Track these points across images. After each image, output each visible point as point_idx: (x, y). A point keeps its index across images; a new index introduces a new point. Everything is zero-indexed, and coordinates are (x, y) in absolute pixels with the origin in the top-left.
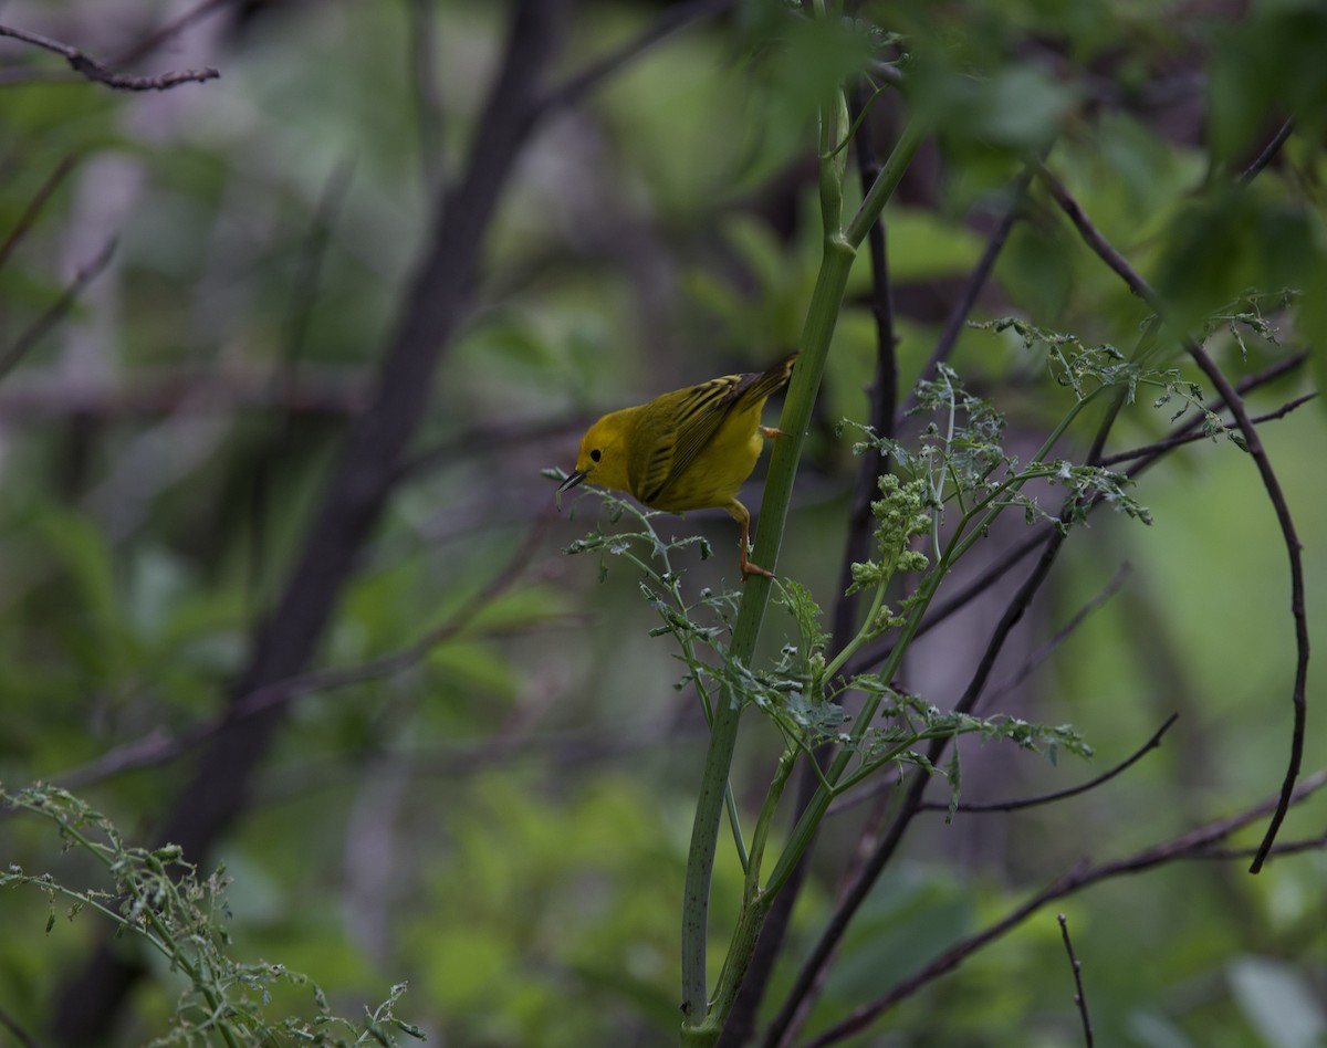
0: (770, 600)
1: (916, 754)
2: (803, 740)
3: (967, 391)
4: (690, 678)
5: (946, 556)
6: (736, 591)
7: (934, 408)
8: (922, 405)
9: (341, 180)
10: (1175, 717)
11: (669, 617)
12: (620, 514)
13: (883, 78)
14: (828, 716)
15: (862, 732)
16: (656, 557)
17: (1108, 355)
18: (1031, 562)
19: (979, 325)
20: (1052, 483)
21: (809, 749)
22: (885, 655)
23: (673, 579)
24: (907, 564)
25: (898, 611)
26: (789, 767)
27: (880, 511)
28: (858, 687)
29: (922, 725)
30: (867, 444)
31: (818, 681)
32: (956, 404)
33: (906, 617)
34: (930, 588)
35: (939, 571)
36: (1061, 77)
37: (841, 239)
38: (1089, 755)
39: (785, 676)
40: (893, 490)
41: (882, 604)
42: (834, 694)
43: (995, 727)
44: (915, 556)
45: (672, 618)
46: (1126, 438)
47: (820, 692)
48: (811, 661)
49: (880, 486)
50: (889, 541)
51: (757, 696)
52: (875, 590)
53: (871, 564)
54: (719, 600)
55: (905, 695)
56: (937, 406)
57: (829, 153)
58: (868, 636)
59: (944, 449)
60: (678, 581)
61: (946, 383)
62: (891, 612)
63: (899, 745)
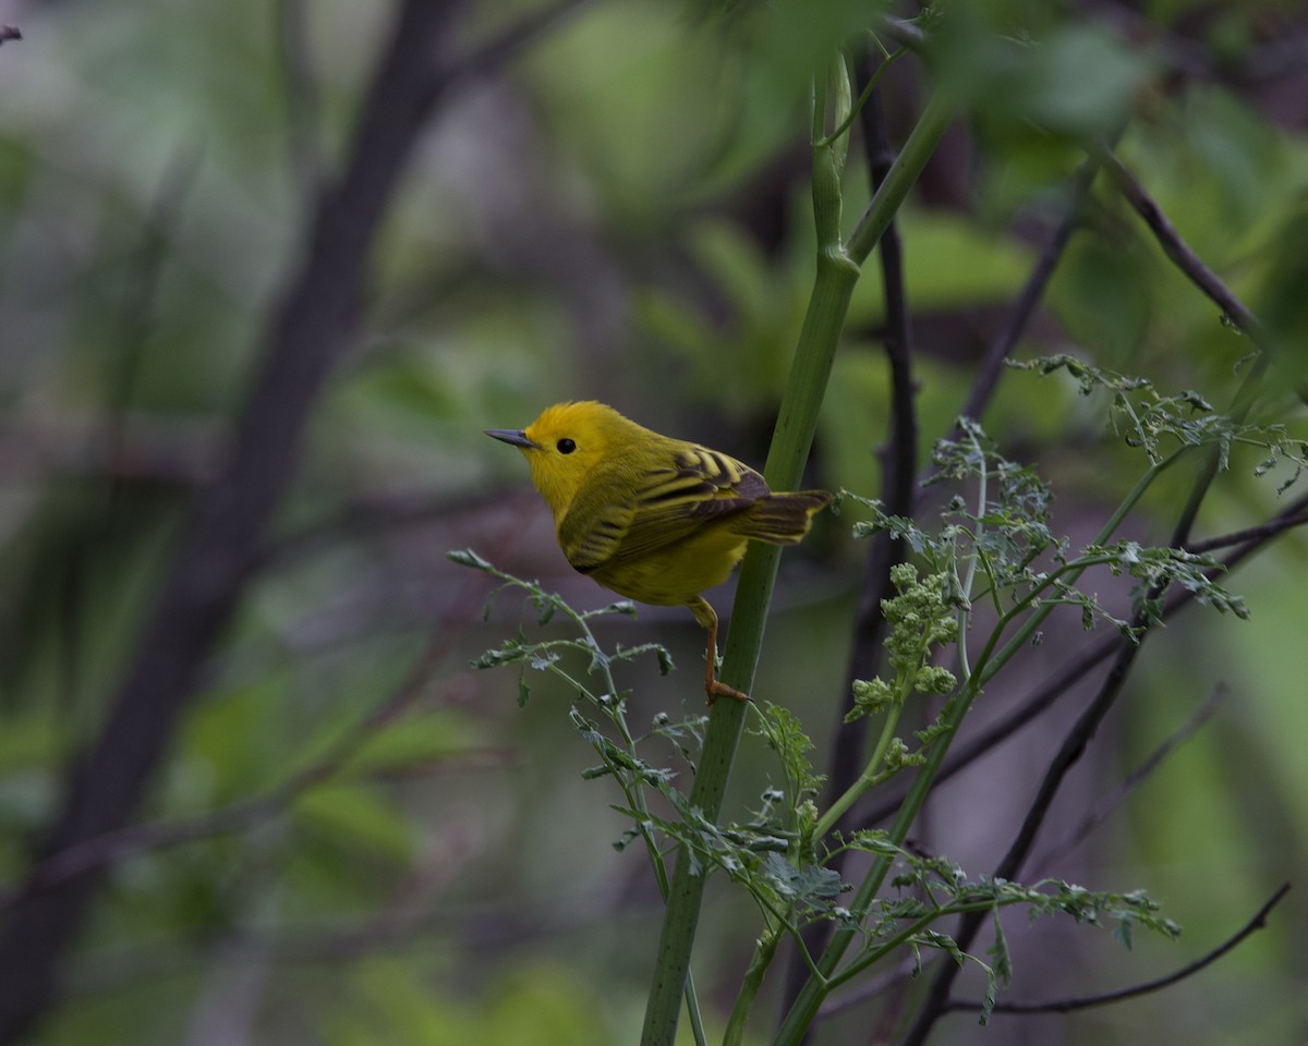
0: (745, 730)
1: (937, 934)
2: (788, 917)
3: (1001, 454)
4: (634, 834)
5: (976, 672)
6: (701, 716)
7: (959, 476)
8: (944, 472)
9: (183, 174)
10: (1285, 889)
11: (608, 753)
12: (551, 613)
13: (900, 40)
14: (820, 885)
15: (866, 906)
16: (594, 672)
17: (1190, 405)
18: (1096, 681)
19: (1021, 364)
20: (1116, 573)
21: (795, 928)
22: (895, 807)
23: (615, 702)
24: (928, 684)
25: (914, 745)
26: (769, 952)
27: (892, 612)
28: (860, 848)
29: (946, 895)
30: (872, 524)
31: (807, 838)
32: (988, 470)
33: (924, 754)
34: (955, 714)
35: (968, 691)
36: (1135, 39)
37: (840, 252)
38: (1175, 933)
39: (761, 831)
40: (910, 585)
41: (894, 735)
42: (829, 855)
43: (1046, 897)
44: (938, 674)
45: (612, 755)
46: (1222, 518)
47: (810, 853)
48: (799, 811)
49: (893, 579)
50: (905, 652)
51: (724, 858)
52: (884, 718)
53: (879, 682)
54: (677, 729)
55: (925, 856)
56: (964, 475)
57: (824, 139)
58: (875, 778)
59: (974, 528)
60: (622, 704)
61: (972, 443)
62: (905, 747)
63: (916, 921)
